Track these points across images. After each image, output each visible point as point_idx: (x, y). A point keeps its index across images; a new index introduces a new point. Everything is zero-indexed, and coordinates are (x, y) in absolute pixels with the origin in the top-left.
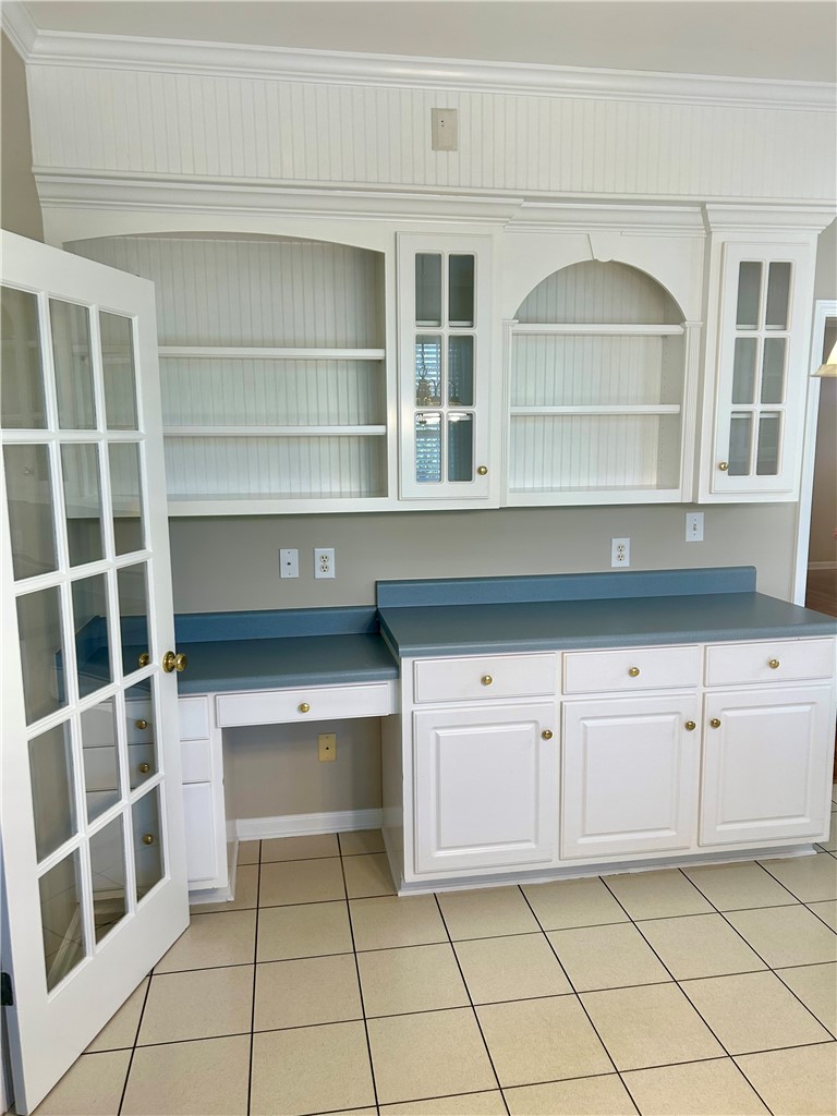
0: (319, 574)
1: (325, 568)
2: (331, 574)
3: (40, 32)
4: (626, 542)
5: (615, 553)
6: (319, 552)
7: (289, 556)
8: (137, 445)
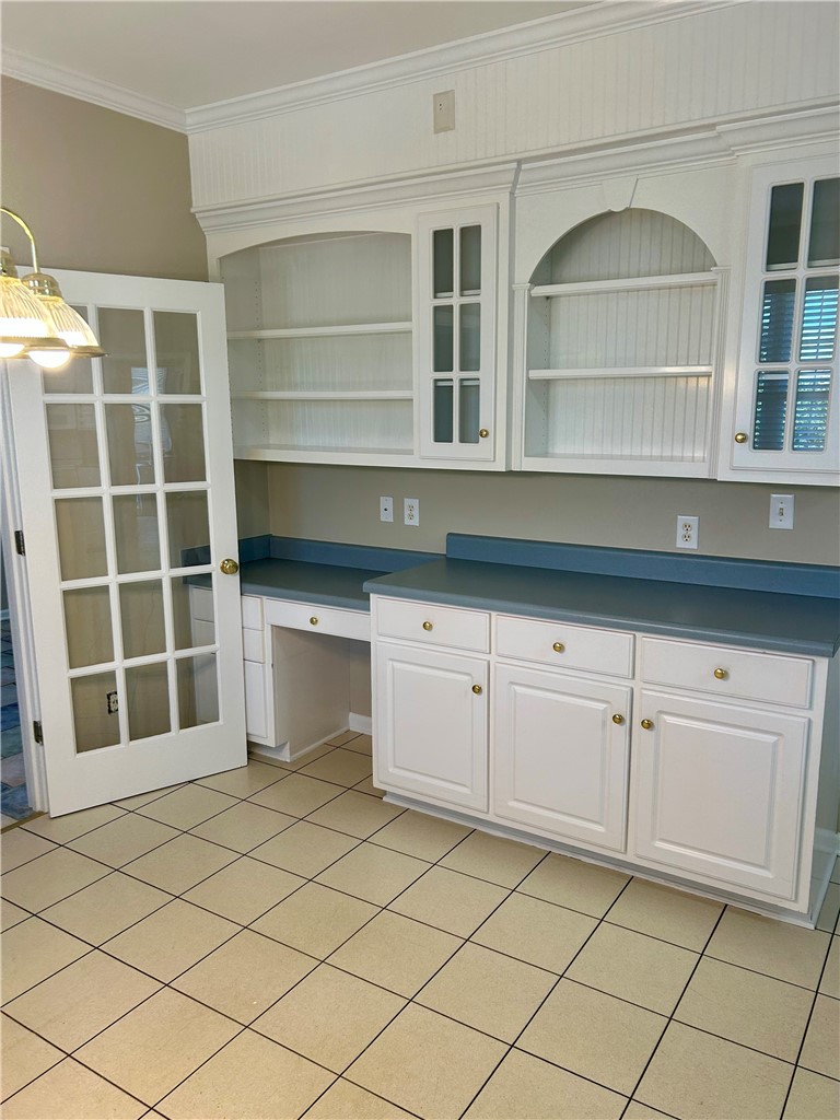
0: (407, 522)
1: (411, 517)
2: (415, 522)
3: (187, 111)
4: (693, 520)
5: (680, 531)
6: (408, 502)
7: (386, 503)
8: (200, 405)
